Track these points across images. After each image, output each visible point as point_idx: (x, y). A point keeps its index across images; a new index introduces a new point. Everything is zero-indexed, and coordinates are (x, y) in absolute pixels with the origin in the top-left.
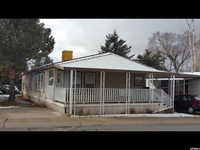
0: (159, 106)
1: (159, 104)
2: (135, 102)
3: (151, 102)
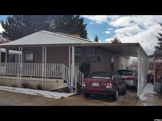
0: (58, 83)
1: (57, 81)
2: (33, 77)
3: (44, 78)
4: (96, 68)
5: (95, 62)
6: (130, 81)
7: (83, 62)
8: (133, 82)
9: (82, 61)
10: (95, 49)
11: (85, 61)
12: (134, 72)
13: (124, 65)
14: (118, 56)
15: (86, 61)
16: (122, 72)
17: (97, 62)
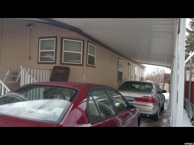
4: (84, 76)
5: (82, 65)
6: (147, 105)
7: (58, 64)
8: (153, 106)
9: (55, 63)
10: (82, 42)
11: (61, 63)
12: (154, 86)
13: (138, 76)
14: (130, 63)
15: (63, 62)
16: (133, 85)
17: (87, 66)
